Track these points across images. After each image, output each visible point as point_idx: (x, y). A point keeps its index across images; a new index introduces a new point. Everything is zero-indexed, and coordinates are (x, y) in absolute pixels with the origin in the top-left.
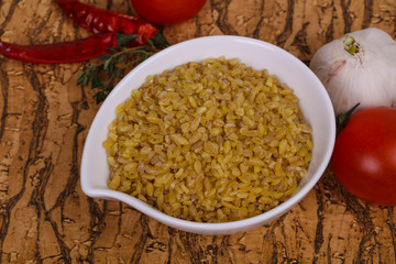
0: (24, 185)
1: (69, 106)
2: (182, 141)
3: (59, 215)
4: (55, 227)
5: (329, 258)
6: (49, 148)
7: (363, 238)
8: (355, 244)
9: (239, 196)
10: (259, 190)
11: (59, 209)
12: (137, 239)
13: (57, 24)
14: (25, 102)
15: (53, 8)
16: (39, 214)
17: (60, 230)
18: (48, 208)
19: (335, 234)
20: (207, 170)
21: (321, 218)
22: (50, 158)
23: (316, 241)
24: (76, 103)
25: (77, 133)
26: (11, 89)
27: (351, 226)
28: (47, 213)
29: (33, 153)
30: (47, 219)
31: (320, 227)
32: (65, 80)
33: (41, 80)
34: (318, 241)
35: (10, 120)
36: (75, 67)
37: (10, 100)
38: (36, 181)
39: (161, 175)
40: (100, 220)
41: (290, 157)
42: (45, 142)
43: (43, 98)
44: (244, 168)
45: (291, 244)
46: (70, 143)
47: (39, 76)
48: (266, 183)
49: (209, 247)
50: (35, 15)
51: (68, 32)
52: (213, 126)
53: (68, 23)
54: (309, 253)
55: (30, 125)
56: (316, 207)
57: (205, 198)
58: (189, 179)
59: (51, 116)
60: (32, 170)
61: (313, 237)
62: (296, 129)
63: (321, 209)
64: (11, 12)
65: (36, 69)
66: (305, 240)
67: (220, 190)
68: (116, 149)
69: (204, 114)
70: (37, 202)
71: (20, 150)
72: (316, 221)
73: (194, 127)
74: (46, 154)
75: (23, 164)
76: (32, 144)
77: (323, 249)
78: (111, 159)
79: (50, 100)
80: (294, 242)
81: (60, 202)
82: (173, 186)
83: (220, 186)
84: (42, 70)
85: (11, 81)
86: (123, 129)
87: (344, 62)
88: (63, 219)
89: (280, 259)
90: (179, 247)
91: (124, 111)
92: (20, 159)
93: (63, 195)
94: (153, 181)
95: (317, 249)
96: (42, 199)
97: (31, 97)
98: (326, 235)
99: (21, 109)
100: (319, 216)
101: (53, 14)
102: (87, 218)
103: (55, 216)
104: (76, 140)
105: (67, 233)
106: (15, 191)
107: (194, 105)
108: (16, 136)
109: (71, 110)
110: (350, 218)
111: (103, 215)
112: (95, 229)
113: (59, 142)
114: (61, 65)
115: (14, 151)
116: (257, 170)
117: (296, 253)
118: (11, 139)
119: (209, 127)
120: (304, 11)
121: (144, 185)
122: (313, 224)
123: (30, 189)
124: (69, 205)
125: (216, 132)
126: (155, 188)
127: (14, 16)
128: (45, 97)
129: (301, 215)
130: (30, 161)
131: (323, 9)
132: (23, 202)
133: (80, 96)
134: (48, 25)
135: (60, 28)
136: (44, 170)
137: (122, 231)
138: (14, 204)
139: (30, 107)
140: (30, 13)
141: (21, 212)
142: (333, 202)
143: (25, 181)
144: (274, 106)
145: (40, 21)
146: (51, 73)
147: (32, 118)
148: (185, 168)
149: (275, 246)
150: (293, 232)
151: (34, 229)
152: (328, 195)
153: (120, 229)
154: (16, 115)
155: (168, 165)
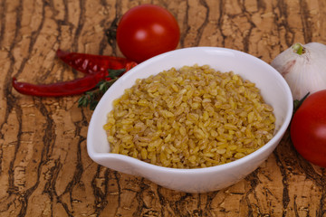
0: (38, 179)
1: (73, 125)
2: (169, 114)
3: (69, 199)
4: (65, 206)
5: (296, 211)
6: (57, 153)
7: (323, 195)
8: (317, 200)
9: (218, 152)
10: (234, 148)
11: (68, 194)
12: (134, 210)
13: (59, 72)
14: (36, 124)
15: (56, 62)
16: (52, 199)
17: (70, 208)
18: (59, 194)
19: (299, 194)
20: (190, 133)
21: (286, 186)
22: (59, 159)
23: (284, 201)
24: (78, 122)
25: (80, 142)
26: (24, 117)
27: (312, 188)
28: (58, 198)
29: (45, 157)
30: (59, 201)
31: (286, 191)
32: (68, 108)
33: (48, 109)
34: (286, 200)
35: (24, 136)
36: (75, 99)
37: (24, 124)
38: (48, 176)
39: (153, 141)
40: (103, 199)
41: (257, 124)
42: (54, 149)
43: (50, 121)
44: (221, 130)
45: (263, 204)
46: (75, 148)
47: (47, 107)
48: (239, 143)
49: (195, 211)
50: (41, 67)
51: (69, 76)
52: (193, 102)
53: (68, 70)
54: (279, 209)
55: (41, 139)
56: (282, 178)
57: (191, 155)
58: (176, 141)
59: (58, 132)
60: (44, 169)
61: (281, 198)
62: (260, 107)
63: (285, 179)
64: (22, 67)
65: (44, 102)
66: (274, 201)
67: (202, 148)
68: (114, 130)
69: (185, 95)
70: (50, 190)
71: (34, 156)
72: (282, 187)
73: (178, 103)
74: (55, 157)
75: (37, 165)
76: (43, 151)
77: (290, 205)
78: (111, 138)
79: (56, 121)
80: (265, 203)
81: (69, 189)
82: (163, 148)
83: (202, 145)
84: (49, 102)
85: (24, 111)
86: (119, 115)
87: (294, 61)
88: (72, 201)
89: (255, 215)
90: (170, 213)
91: (119, 103)
92: (35, 161)
93: (71, 184)
94: (147, 147)
95: (285, 206)
96: (54, 188)
97: (41, 121)
98: (291, 196)
99: (33, 128)
100: (284, 184)
101: (56, 66)
102: (92, 199)
103: (66, 199)
104: (79, 146)
105: (76, 210)
106: (31, 184)
107: (176, 90)
108: (30, 147)
109: (75, 128)
110: (310, 183)
111: (105, 196)
112: (99, 206)
113: (66, 149)
114: (65, 98)
115: (29, 156)
116: (231, 132)
117: (268, 210)
118: (26, 149)
119: (190, 103)
120: (257, 49)
121: (139, 152)
122: (279, 189)
123: (43, 182)
124: (76, 191)
125: (196, 106)
126: (148, 153)
127: (25, 69)
128: (52, 121)
129: (269, 184)
130: (42, 163)
131: (272, 47)
132: (38, 191)
133: (81, 118)
134: (52, 73)
135: (62, 75)
136: (54, 168)
137: (122, 205)
138: (30, 194)
139: (40, 127)
140: (37, 66)
141: (37, 199)
142: (294, 174)
143: (39, 177)
144: (241, 91)
145: (46, 71)
146: (57, 104)
147: (42, 134)
148: (173, 134)
149: (250, 207)
150: (264, 197)
151: (48, 209)
152: (290, 170)
153: (119, 204)
154: (29, 133)
155: (158, 133)
